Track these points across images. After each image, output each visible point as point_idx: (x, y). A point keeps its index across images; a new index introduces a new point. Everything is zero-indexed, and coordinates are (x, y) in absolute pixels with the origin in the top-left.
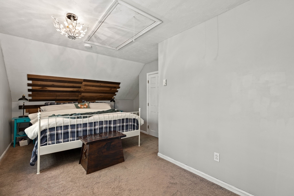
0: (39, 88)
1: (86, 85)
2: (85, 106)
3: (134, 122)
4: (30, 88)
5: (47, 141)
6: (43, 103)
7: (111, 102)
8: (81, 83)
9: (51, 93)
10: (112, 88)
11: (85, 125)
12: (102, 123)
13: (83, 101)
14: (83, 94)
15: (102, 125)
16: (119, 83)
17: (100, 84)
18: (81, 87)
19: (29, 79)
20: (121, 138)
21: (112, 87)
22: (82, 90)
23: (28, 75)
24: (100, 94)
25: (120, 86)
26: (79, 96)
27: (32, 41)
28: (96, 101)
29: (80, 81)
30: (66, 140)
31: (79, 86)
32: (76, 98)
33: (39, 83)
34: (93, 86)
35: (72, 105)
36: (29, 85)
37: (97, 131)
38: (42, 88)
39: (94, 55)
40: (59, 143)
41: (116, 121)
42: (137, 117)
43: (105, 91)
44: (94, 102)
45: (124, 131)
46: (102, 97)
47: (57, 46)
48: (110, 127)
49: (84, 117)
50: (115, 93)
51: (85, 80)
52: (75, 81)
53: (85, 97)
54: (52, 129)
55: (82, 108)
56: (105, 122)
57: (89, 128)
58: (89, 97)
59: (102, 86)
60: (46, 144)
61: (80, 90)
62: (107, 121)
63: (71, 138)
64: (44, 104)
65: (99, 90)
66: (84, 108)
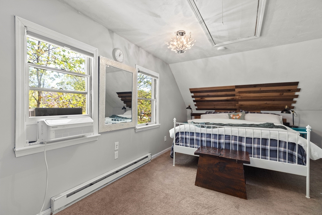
0: (199, 99)
1: (240, 92)
2: (237, 117)
3: (293, 149)
4: (194, 99)
5: (179, 142)
6: (204, 111)
7: (282, 112)
8: (234, 90)
9: (209, 103)
10: (285, 92)
11: (209, 135)
12: (229, 138)
13: (241, 110)
14: (240, 103)
15: (229, 140)
16: (297, 83)
17: (260, 88)
18: (235, 94)
19: (191, 92)
20: (244, 164)
21: (282, 90)
22: (237, 98)
23: (190, 89)
24: (265, 102)
25: (300, 86)
26: (237, 105)
27: (185, 62)
28: (262, 112)
29: (232, 88)
30: (192, 145)
31: (233, 94)
32: (233, 107)
33: (198, 94)
34: (250, 92)
35: (226, 115)
36: (193, 97)
37: (222, 145)
38: (202, 99)
39: (238, 54)
40: (187, 146)
41: (250, 139)
42: (300, 141)
43: (272, 98)
44: (254, 113)
45: (267, 157)
46: (269, 105)
47: (200, 60)
48: (240, 146)
49: (209, 127)
50: (293, 99)
51: (237, 87)
52: (226, 88)
53: (244, 106)
54: (182, 133)
55: (233, 119)
56: (233, 137)
57: (213, 140)
58: (249, 106)
59: (264, 91)
60: (178, 145)
61: (235, 98)
62: (236, 137)
63: (196, 146)
64: (205, 113)
65: (261, 97)
66: (236, 119)
